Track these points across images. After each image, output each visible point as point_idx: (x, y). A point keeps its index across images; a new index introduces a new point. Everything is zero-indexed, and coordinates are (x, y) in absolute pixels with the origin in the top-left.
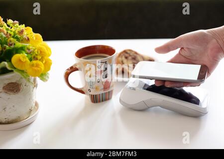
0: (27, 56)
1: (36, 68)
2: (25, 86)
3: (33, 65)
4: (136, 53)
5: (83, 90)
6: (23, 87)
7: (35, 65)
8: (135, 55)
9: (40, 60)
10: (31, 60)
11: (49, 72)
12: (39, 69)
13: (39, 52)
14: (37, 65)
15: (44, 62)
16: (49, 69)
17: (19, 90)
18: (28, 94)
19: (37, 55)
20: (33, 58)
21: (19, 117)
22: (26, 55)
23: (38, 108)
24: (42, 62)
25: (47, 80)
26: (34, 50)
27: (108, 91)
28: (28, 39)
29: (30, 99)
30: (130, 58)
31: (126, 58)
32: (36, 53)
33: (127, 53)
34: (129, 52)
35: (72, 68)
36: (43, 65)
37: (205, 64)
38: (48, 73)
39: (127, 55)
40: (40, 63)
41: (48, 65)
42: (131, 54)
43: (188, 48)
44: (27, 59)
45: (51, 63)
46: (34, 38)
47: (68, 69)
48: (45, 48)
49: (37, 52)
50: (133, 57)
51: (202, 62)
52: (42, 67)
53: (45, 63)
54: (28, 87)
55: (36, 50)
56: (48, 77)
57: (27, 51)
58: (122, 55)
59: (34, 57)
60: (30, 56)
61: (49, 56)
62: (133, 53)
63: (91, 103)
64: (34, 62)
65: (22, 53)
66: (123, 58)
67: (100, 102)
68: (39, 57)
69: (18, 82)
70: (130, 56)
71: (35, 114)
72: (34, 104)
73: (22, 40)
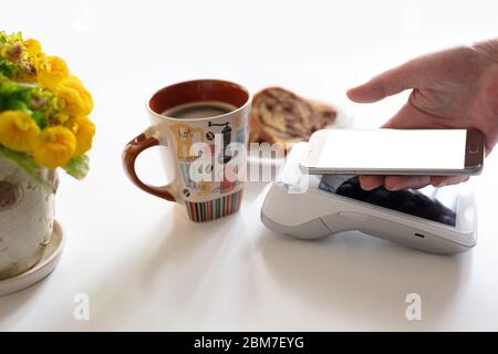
0: (33, 116)
1: (57, 147)
2: (29, 188)
3: (48, 139)
4: (293, 96)
5: (171, 191)
6: (23, 191)
7: (54, 138)
8: (291, 100)
9: (65, 124)
10: (42, 125)
11: (88, 153)
12: (63, 147)
13: (63, 105)
14: (60, 139)
15: (75, 129)
16: (88, 145)
17: (14, 200)
18: (38, 208)
19: (57, 112)
20: (48, 119)
21: (15, 264)
22: (30, 112)
23: (60, 239)
24: (71, 129)
25: (83, 175)
26: (51, 98)
27: (229, 193)
28: (34, 70)
29: (42, 218)
30: (279, 108)
31: (270, 108)
32: (56, 107)
33: (271, 96)
34: (275, 94)
35: (141, 138)
36: (73, 137)
37: (477, 126)
38: (86, 157)
39: (271, 101)
40: (65, 131)
41: (85, 136)
42: (282, 99)
43: (430, 90)
44: (34, 125)
45: (94, 132)
46: (49, 68)
47: (132, 142)
48: (77, 94)
49: (59, 104)
50: (286, 106)
51: (468, 123)
52: (73, 143)
53: (79, 131)
54: (36, 190)
55: (55, 100)
56: (87, 168)
57: (33, 103)
58: (259, 100)
59: (51, 117)
60: (40, 115)
61: (89, 113)
62: (285, 95)
63: (191, 223)
64: (52, 130)
65: (21, 109)
66: (263, 109)
67: (212, 218)
68: (64, 118)
69: (9, 180)
70: (279, 102)
71: (55, 254)
72: (51, 230)
73: (17, 74)
